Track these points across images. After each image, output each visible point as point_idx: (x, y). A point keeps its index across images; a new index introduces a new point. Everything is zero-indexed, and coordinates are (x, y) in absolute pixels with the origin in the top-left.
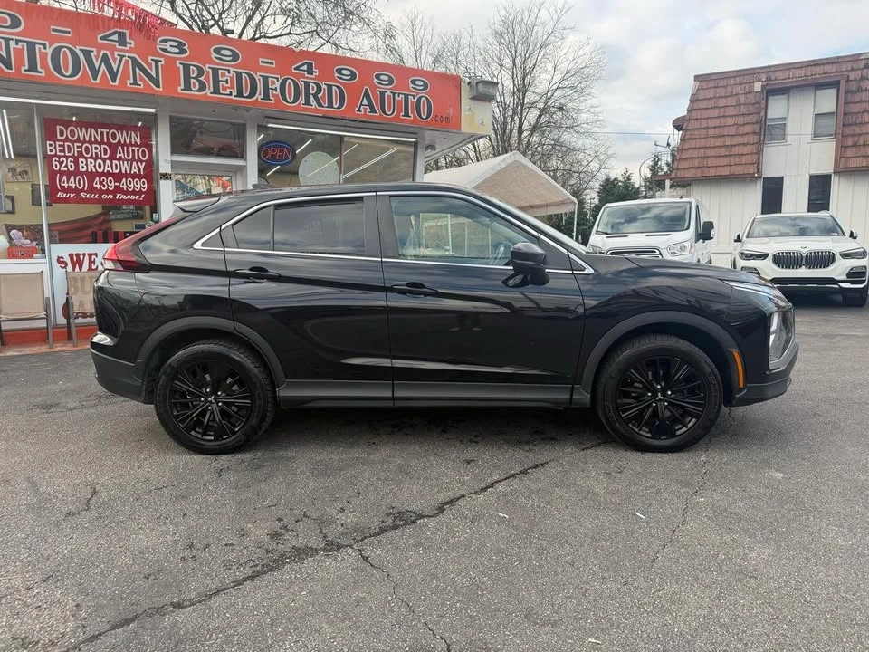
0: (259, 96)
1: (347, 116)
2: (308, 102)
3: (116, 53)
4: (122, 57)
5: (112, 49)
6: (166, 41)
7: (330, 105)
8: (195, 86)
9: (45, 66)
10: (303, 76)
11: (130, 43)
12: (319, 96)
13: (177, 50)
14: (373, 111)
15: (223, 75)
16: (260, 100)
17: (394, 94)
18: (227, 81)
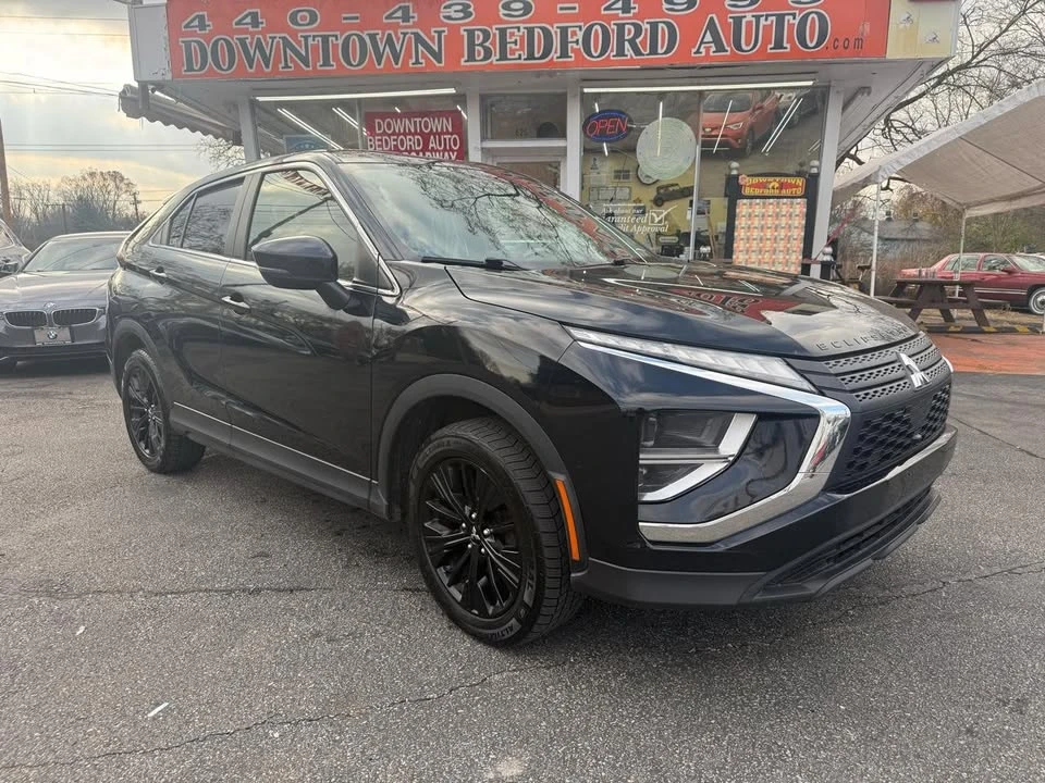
0: (555, 55)
1: (678, 63)
2: (621, 52)
3: (400, 31)
4: (405, 34)
5: (396, 27)
6: (449, 7)
7: (654, 51)
8: (479, 55)
9: (336, 59)
10: (616, 17)
11: (413, 17)
12: (638, 41)
13: (462, 15)
14: (720, 48)
15: (512, 34)
16: (555, 60)
17: (758, 18)
18: (515, 42)
